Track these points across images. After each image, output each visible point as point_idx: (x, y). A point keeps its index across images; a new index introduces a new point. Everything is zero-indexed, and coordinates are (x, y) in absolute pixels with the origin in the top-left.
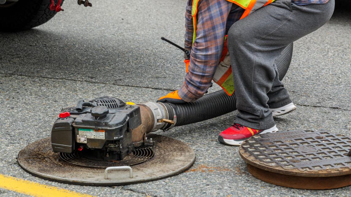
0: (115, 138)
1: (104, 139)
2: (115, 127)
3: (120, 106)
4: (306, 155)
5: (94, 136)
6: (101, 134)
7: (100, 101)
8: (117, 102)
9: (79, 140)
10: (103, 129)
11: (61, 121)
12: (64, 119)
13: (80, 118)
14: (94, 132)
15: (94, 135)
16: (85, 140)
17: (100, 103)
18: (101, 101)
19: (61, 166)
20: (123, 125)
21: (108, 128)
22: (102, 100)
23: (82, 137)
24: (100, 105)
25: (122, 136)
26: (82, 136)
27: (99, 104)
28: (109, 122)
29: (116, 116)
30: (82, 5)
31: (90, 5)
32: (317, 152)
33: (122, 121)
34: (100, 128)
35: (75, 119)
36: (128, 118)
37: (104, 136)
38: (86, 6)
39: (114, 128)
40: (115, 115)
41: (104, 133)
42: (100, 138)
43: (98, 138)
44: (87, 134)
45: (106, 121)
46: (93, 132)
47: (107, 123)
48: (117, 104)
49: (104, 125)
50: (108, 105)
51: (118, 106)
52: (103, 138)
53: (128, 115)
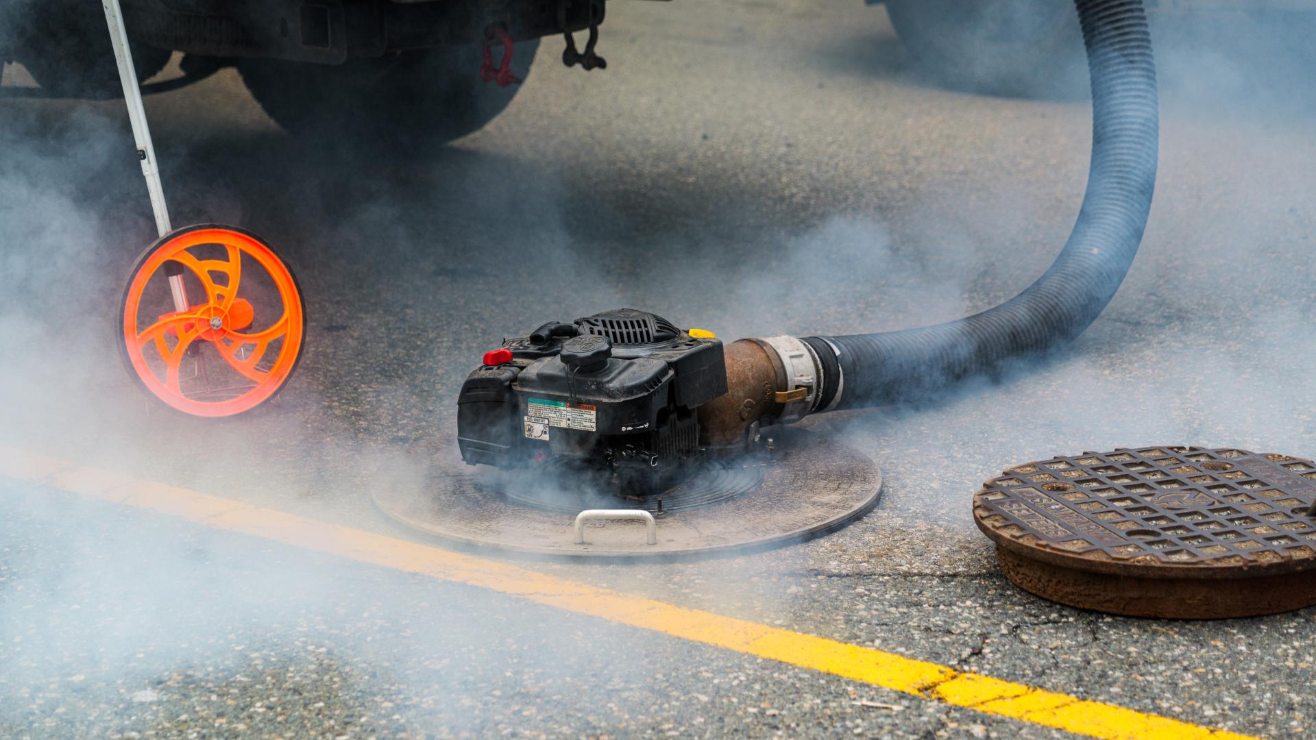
0: (624, 429)
1: (594, 430)
2: (622, 396)
3: (658, 340)
4: (1177, 515)
5: (569, 420)
6: (585, 416)
7: (600, 323)
8: (649, 325)
9: (529, 430)
10: (589, 400)
11: (485, 374)
12: (492, 369)
13: (534, 368)
14: (568, 409)
15: (567, 417)
16: (545, 433)
17: (601, 328)
18: (604, 322)
19: (478, 502)
20: (646, 394)
21: (605, 400)
22: (607, 320)
23: (537, 422)
24: (600, 333)
25: (646, 426)
26: (538, 420)
27: (596, 329)
28: (609, 382)
29: (634, 368)
30: (578, 67)
31: (601, 64)
32: (1212, 507)
33: (648, 382)
34: (583, 398)
35: (522, 368)
36: (671, 373)
37: (594, 421)
38: (588, 67)
39: (622, 400)
40: (630, 365)
41: (594, 413)
42: (582, 428)
43: (578, 428)
44: (550, 415)
45: (598, 379)
46: (565, 408)
47: (603, 384)
48: (647, 332)
49: (593, 390)
50: (614, 334)
51: (652, 339)
52: (591, 427)
53: (671, 365)
